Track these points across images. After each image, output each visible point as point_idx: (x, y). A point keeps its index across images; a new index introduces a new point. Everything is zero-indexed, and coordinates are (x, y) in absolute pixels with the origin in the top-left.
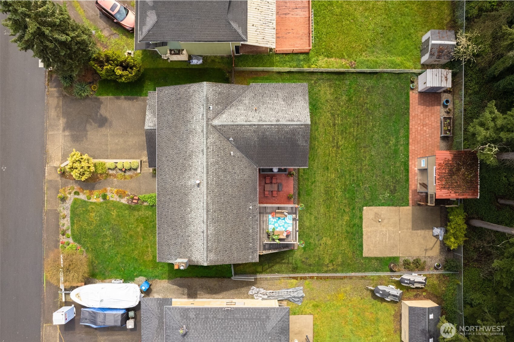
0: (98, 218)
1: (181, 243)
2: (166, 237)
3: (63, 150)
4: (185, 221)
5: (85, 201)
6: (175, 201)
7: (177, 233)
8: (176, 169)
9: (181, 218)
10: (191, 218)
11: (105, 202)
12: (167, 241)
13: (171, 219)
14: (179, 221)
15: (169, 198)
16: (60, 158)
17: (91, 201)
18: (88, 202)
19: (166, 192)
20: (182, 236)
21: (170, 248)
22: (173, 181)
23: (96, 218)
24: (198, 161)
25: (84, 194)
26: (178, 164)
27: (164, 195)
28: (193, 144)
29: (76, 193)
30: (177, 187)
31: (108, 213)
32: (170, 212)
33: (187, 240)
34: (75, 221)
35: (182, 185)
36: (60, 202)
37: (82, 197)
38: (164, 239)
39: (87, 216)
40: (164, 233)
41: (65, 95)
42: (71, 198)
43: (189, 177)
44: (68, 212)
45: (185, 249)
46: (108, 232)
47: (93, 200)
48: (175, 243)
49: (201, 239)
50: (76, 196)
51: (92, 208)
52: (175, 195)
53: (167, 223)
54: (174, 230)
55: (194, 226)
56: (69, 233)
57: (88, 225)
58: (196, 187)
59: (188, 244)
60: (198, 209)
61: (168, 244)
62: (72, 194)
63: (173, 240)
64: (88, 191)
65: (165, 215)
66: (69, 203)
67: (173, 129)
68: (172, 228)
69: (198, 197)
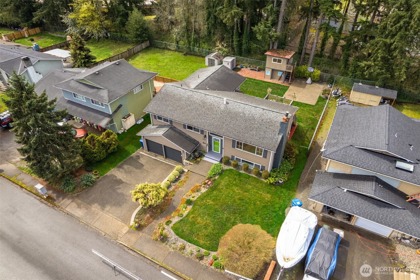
0: (206, 217)
1: (266, 128)
2: (256, 138)
3: (117, 218)
4: (249, 119)
5: (181, 220)
6: (230, 122)
7: (256, 128)
8: (207, 114)
9: (245, 122)
10: (249, 115)
11: (194, 205)
12: (260, 138)
13: (242, 129)
14: (247, 124)
15: (226, 125)
16: (123, 224)
17: (184, 216)
18: (183, 218)
19: (220, 126)
20: (261, 125)
21: (267, 138)
22: (214, 119)
23: (205, 219)
24: (211, 99)
25: (173, 217)
26: (204, 112)
27: (221, 129)
28: (197, 99)
29: (168, 223)
30: (220, 118)
31: (206, 207)
32: (236, 128)
33: (265, 122)
34: (196, 239)
35: (221, 114)
36: (164, 244)
37: (175, 220)
38: (257, 140)
39: (198, 226)
40: (252, 138)
41: (78, 195)
42: (169, 231)
43: (218, 107)
44: (181, 242)
45: (272, 126)
46: (225, 215)
47: (185, 213)
48: (264, 132)
49: (269, 112)
50: (171, 225)
51: (193, 217)
52: (226, 120)
53: (244, 134)
54: (253, 130)
55: (256, 114)
56: (203, 251)
57: (206, 228)
58: (228, 105)
59: (268, 122)
60: (245, 108)
61: (263, 138)
62: (166, 227)
63: (261, 133)
64: (174, 213)
65: (238, 133)
66: (172, 236)
67: (178, 108)
68: (251, 130)
69: (236, 106)
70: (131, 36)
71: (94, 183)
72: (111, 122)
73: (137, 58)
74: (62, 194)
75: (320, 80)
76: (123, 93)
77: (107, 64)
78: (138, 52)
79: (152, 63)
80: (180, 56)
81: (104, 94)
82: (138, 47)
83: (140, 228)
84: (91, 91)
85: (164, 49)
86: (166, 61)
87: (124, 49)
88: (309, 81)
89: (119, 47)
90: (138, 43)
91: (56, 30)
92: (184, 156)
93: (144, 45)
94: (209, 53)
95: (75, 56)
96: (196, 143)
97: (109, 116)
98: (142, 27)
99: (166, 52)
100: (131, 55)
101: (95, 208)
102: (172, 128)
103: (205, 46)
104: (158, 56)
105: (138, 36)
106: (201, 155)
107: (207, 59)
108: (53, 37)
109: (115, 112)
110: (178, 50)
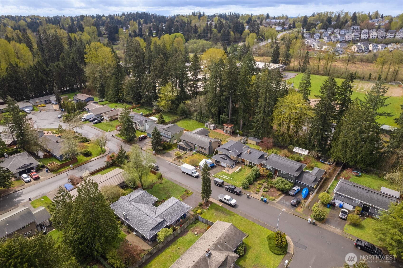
3: (170, 158)
4: (204, 141)
22: (196, 141)
24: (196, 136)
26: (194, 139)
35: (198, 140)
43: (198, 138)
54: (204, 144)
58: (200, 138)
60: (204, 139)
69: (202, 138)
70: (179, 113)
71: (165, 153)
72: (170, 140)
73: (180, 122)
74: (158, 154)
75: (242, 135)
76: (175, 133)
77: (170, 125)
78: (181, 119)
79: (185, 124)
80: (197, 122)
81: (170, 133)
82: (181, 118)
83: (175, 160)
84: (166, 132)
85: (191, 119)
86: (191, 124)
87: (175, 118)
88: (239, 135)
89: (174, 116)
90: (181, 116)
91: (147, 106)
92: (188, 150)
93: (183, 117)
94: (207, 122)
95: (159, 120)
96: (191, 147)
97: (170, 139)
98: (183, 110)
99: (192, 120)
100: (178, 120)
101: (165, 157)
102: (186, 143)
103: (207, 119)
104: (188, 122)
105: (181, 113)
106: (192, 150)
107: (205, 124)
108: (146, 109)
109: (172, 138)
110: (196, 120)
